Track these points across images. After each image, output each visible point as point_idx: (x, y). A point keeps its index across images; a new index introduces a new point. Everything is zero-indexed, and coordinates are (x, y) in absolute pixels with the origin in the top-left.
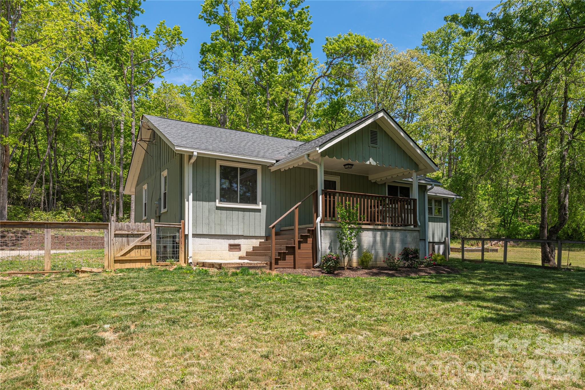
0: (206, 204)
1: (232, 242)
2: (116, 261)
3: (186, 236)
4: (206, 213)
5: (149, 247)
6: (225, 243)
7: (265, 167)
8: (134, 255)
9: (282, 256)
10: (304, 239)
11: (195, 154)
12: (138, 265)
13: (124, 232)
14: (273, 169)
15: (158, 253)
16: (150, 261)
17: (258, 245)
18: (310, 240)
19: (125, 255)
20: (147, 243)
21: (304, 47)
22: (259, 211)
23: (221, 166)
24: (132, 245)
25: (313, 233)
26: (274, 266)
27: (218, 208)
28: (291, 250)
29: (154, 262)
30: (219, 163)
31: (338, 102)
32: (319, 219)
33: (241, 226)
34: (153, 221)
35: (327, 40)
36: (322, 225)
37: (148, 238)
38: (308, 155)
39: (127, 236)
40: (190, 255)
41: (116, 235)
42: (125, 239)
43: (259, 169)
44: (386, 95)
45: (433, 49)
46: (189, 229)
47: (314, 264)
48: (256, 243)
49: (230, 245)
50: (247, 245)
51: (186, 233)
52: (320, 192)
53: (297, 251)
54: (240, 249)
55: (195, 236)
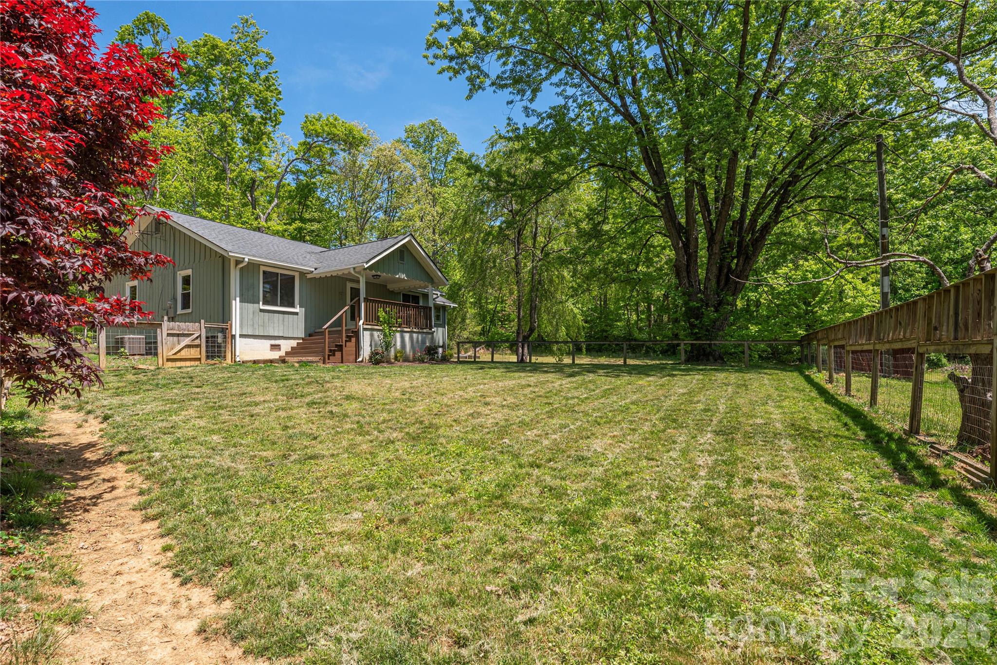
0: (251, 306)
1: (274, 342)
2: (168, 360)
3: (233, 337)
4: (251, 316)
5: (199, 346)
6: (268, 343)
7: (303, 274)
8: (185, 354)
9: (332, 353)
10: (349, 338)
11: (246, 260)
12: (188, 363)
13: (175, 332)
14: (309, 276)
15: (207, 352)
16: (199, 359)
17: (295, 345)
18: (353, 340)
19: (175, 354)
20: (197, 342)
21: (272, 117)
22: (297, 314)
23: (264, 272)
24: (183, 344)
25: (356, 334)
26: (327, 361)
27: (262, 311)
28: (340, 348)
29: (203, 360)
30: (262, 268)
31: (308, 185)
32: (361, 322)
33: (281, 328)
34: (202, 321)
35: (307, 117)
36: (365, 327)
37: (197, 338)
38: (354, 268)
39: (178, 335)
40: (237, 354)
41: (169, 335)
42: (175, 339)
43: (297, 275)
44: (367, 187)
45: (417, 144)
46: (236, 330)
47: (356, 359)
48: (294, 343)
49: (272, 345)
50: (287, 346)
51: (234, 333)
52: (362, 299)
53: (344, 349)
54: (280, 349)
55: (241, 336)
